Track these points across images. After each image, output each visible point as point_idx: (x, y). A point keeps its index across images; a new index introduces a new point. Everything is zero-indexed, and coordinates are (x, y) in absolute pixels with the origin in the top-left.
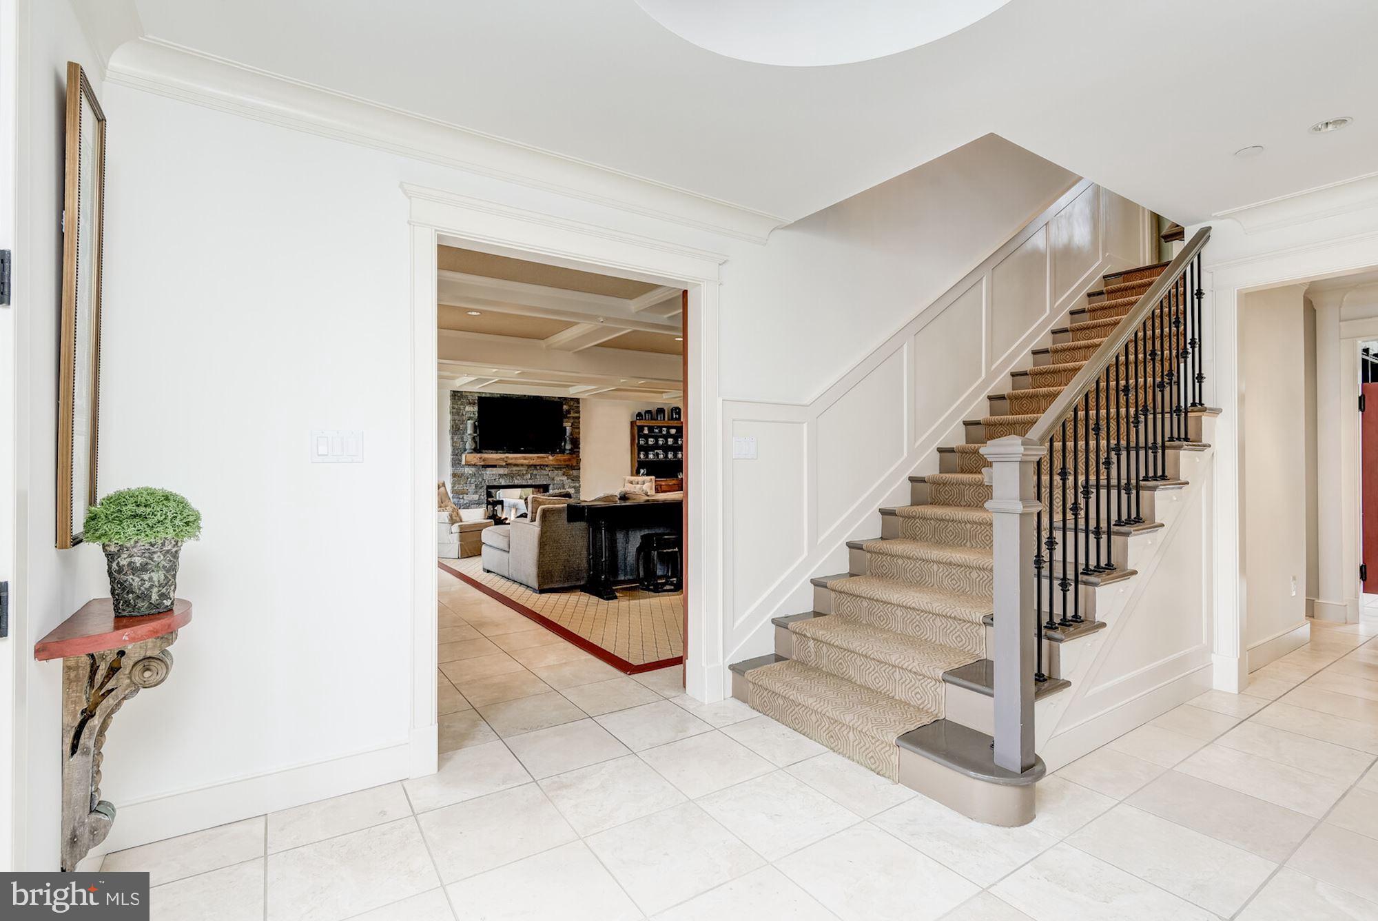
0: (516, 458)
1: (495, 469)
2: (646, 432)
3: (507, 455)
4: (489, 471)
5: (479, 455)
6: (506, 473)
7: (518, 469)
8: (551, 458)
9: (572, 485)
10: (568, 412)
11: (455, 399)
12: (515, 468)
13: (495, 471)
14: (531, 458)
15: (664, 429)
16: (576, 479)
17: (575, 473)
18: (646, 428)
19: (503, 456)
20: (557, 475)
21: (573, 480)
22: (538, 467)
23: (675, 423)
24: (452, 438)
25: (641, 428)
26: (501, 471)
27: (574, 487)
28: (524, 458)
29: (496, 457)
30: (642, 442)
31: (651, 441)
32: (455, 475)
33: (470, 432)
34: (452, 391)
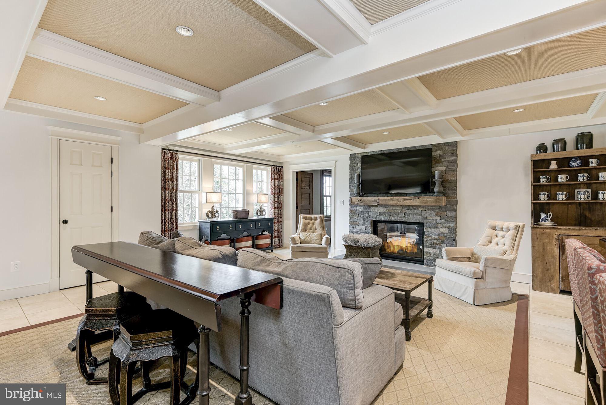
0: (386, 200)
1: (376, 208)
2: (554, 166)
3: (379, 198)
4: (372, 209)
5: (359, 198)
6: (385, 211)
7: (394, 208)
8: (418, 200)
9: (445, 225)
10: (442, 157)
11: (351, 160)
12: (391, 208)
13: (377, 209)
14: (398, 200)
15: (591, 160)
16: (454, 219)
17: (450, 214)
18: (554, 162)
19: (376, 198)
20: (430, 215)
21: (447, 221)
22: (412, 208)
24: (350, 186)
26: (382, 210)
27: (448, 227)
28: (391, 200)
29: (370, 199)
30: (543, 180)
31: (561, 178)
32: (351, 212)
33: (356, 182)
34: (350, 154)
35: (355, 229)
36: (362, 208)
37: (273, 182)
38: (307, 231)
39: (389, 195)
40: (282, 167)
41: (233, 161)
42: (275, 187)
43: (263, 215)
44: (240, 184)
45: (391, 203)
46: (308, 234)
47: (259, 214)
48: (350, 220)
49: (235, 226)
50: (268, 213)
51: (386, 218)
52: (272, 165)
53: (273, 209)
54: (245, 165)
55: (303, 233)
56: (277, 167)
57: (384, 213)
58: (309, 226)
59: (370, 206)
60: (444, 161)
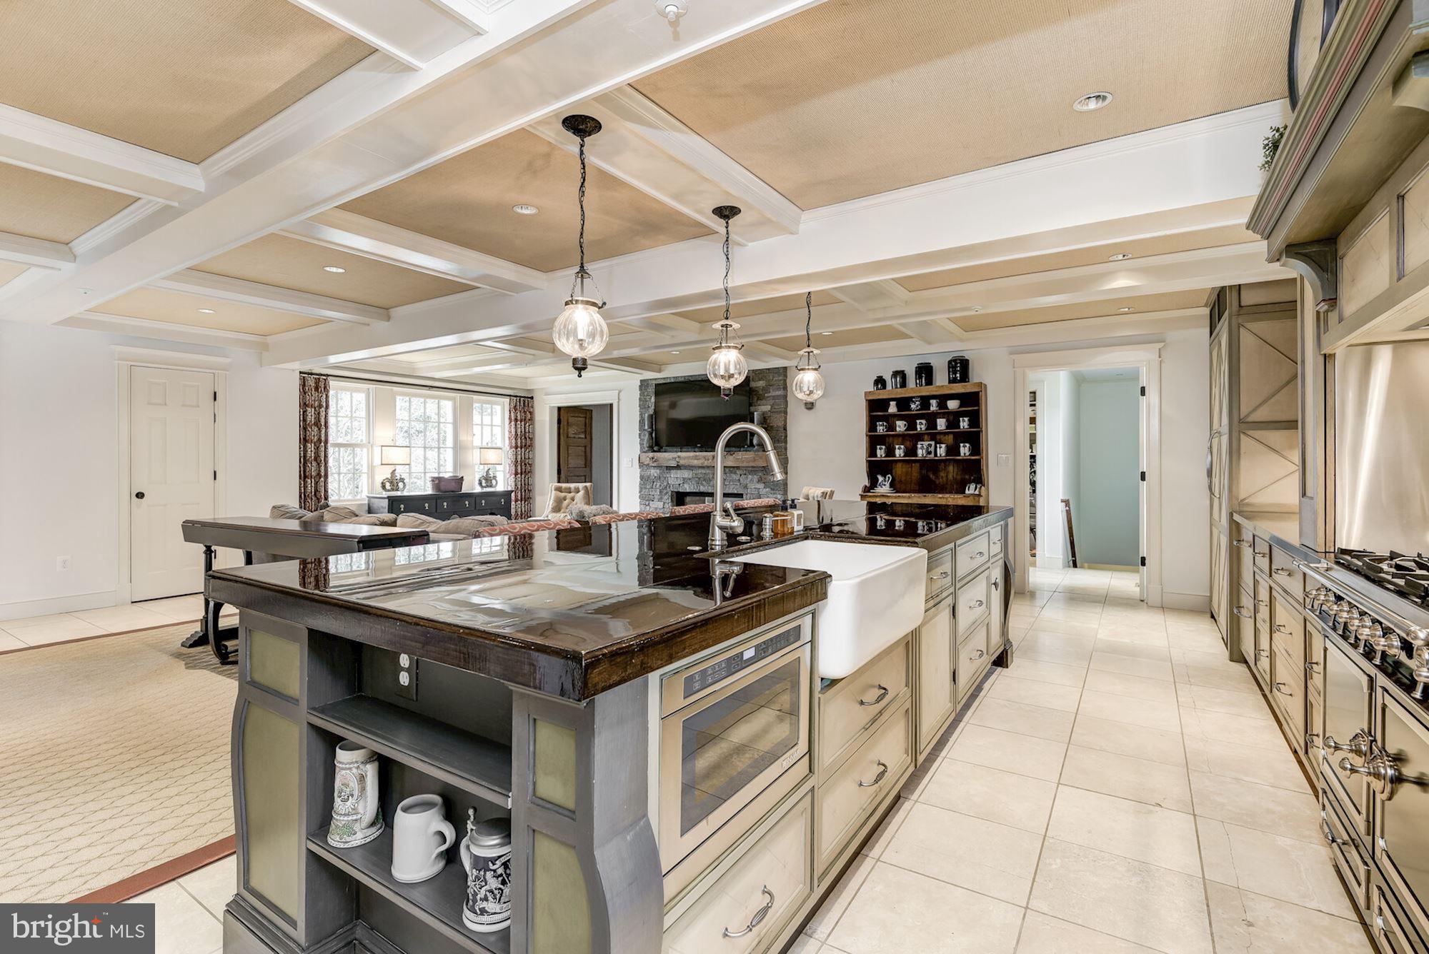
0: (688, 458)
1: (677, 471)
2: (893, 408)
3: (679, 454)
4: (674, 474)
5: (651, 455)
6: (690, 476)
7: (704, 471)
8: (731, 458)
10: (766, 389)
11: (641, 390)
12: (698, 471)
13: (678, 474)
15: (931, 401)
18: (893, 404)
19: (675, 455)
21: (773, 489)
23: (959, 388)
24: (640, 435)
25: (882, 404)
26: (686, 474)
28: (696, 458)
29: (668, 457)
30: (881, 429)
31: (900, 427)
32: (642, 478)
33: (646, 427)
34: (641, 381)
35: (648, 507)
36: (658, 471)
37: (513, 426)
38: (562, 511)
39: (696, 449)
40: (532, 398)
41: (434, 389)
42: (516, 435)
43: (491, 486)
44: (449, 429)
45: (695, 462)
46: (563, 515)
47: (484, 484)
48: (640, 492)
49: (434, 504)
50: (504, 482)
51: (692, 488)
52: (510, 396)
53: (514, 476)
54: (457, 395)
55: (554, 514)
56: (522, 399)
57: (690, 479)
58: (566, 503)
59: (669, 468)
60: (768, 397)
